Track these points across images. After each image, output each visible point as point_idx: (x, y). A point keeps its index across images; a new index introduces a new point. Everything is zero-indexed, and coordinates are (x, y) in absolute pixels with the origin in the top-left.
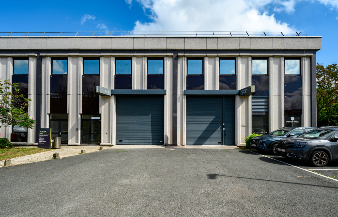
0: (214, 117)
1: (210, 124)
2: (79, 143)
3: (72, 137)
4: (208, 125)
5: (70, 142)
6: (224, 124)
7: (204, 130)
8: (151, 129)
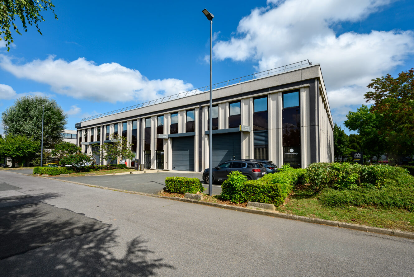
0: (227, 151)
1: (225, 156)
2: (155, 168)
3: (152, 165)
4: (223, 157)
5: (152, 167)
6: (234, 156)
7: (220, 161)
8: (189, 160)
